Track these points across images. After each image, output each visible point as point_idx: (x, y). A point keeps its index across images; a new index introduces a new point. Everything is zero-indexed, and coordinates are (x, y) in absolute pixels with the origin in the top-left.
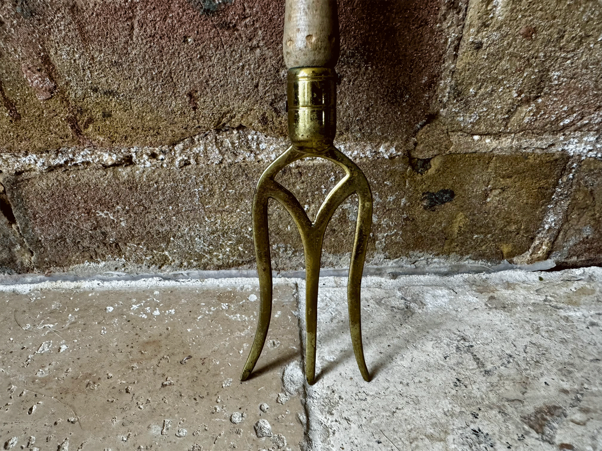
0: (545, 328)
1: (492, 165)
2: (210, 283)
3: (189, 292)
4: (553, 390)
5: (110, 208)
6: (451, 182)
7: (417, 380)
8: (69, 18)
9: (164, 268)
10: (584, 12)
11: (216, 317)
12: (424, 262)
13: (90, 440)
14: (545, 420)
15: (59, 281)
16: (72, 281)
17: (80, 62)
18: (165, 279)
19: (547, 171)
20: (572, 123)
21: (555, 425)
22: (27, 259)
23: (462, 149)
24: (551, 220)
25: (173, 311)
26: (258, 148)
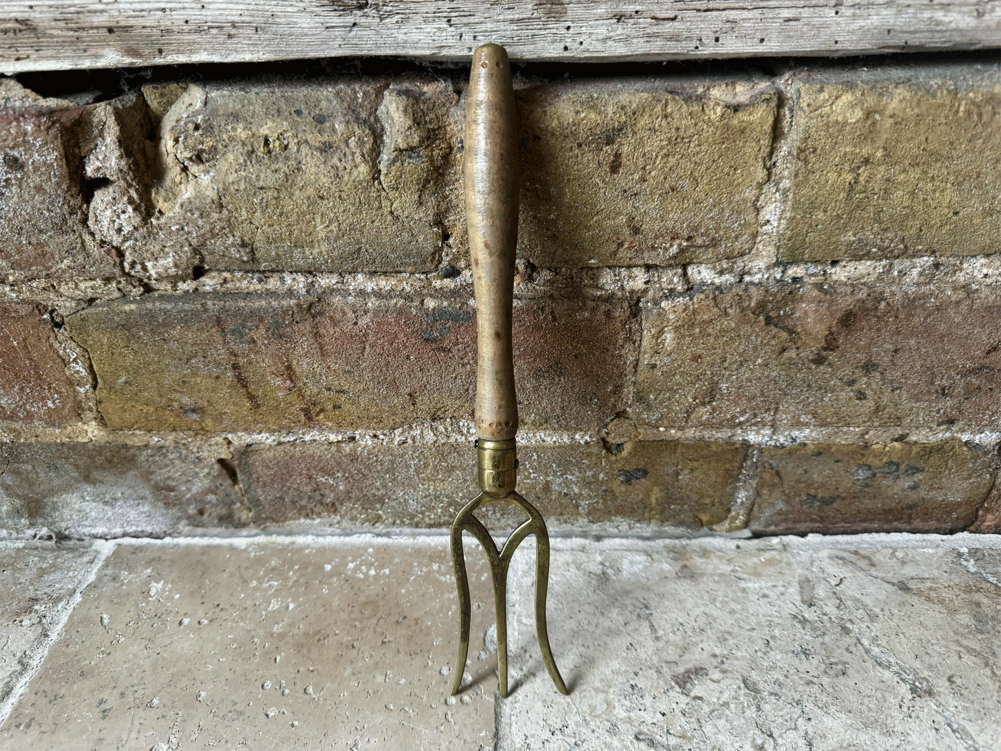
0: (720, 599)
1: (679, 450)
2: (422, 540)
3: (401, 550)
4: (705, 655)
5: (330, 474)
6: (643, 463)
7: (596, 643)
8: (312, 341)
9: (377, 525)
10: (740, 345)
11: (427, 577)
12: (627, 527)
13: (328, 685)
14: (690, 678)
15: (274, 536)
16: (287, 535)
17: (318, 370)
18: (378, 535)
19: (730, 456)
20: (747, 421)
21: (696, 682)
22: (245, 515)
23: (651, 438)
24: (742, 496)
25: (387, 571)
26: (468, 432)
